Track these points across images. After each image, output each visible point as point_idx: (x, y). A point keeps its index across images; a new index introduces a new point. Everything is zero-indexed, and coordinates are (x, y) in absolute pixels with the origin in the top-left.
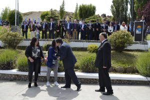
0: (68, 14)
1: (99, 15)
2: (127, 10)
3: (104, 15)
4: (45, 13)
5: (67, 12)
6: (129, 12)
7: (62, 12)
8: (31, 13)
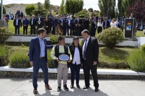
0: (53, 7)
1: (85, 9)
2: (115, 5)
3: (91, 10)
4: (30, 6)
5: (52, 6)
6: (116, 7)
7: (47, 5)
8: (13, 5)
